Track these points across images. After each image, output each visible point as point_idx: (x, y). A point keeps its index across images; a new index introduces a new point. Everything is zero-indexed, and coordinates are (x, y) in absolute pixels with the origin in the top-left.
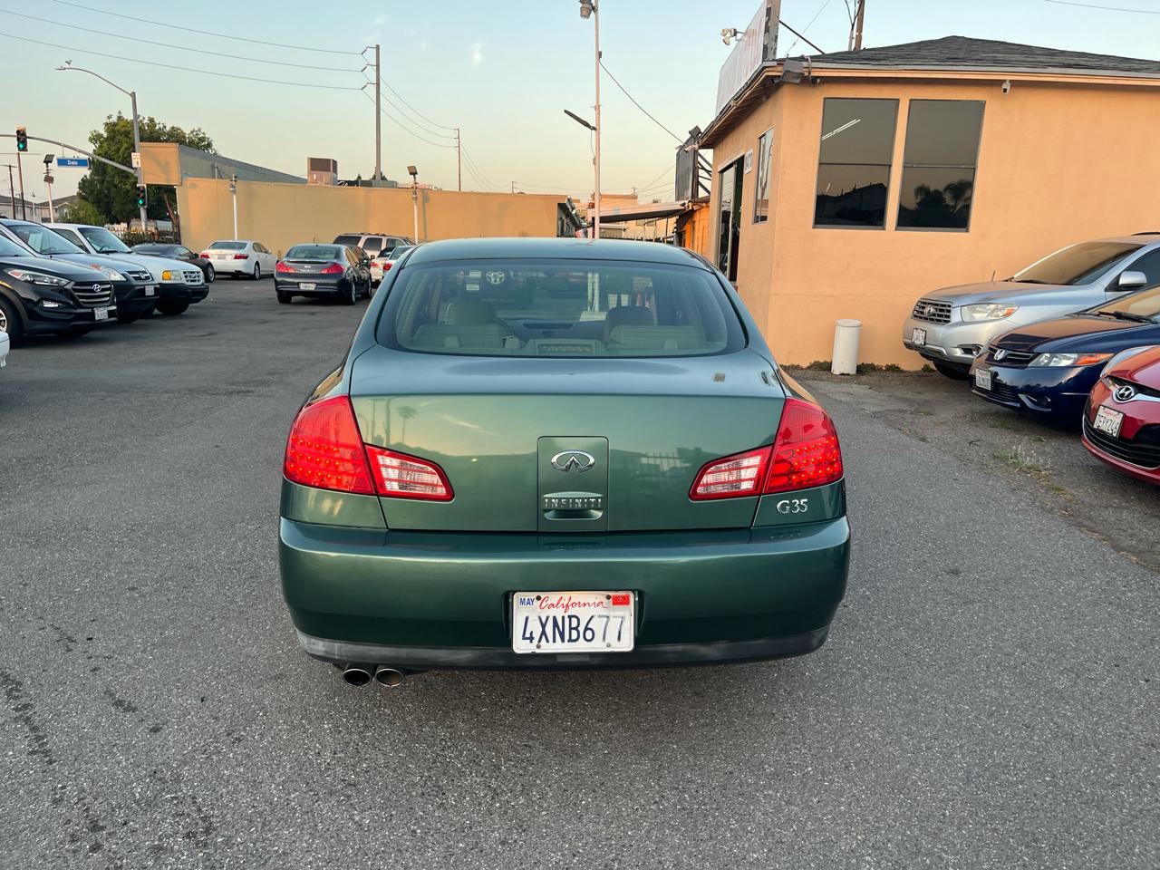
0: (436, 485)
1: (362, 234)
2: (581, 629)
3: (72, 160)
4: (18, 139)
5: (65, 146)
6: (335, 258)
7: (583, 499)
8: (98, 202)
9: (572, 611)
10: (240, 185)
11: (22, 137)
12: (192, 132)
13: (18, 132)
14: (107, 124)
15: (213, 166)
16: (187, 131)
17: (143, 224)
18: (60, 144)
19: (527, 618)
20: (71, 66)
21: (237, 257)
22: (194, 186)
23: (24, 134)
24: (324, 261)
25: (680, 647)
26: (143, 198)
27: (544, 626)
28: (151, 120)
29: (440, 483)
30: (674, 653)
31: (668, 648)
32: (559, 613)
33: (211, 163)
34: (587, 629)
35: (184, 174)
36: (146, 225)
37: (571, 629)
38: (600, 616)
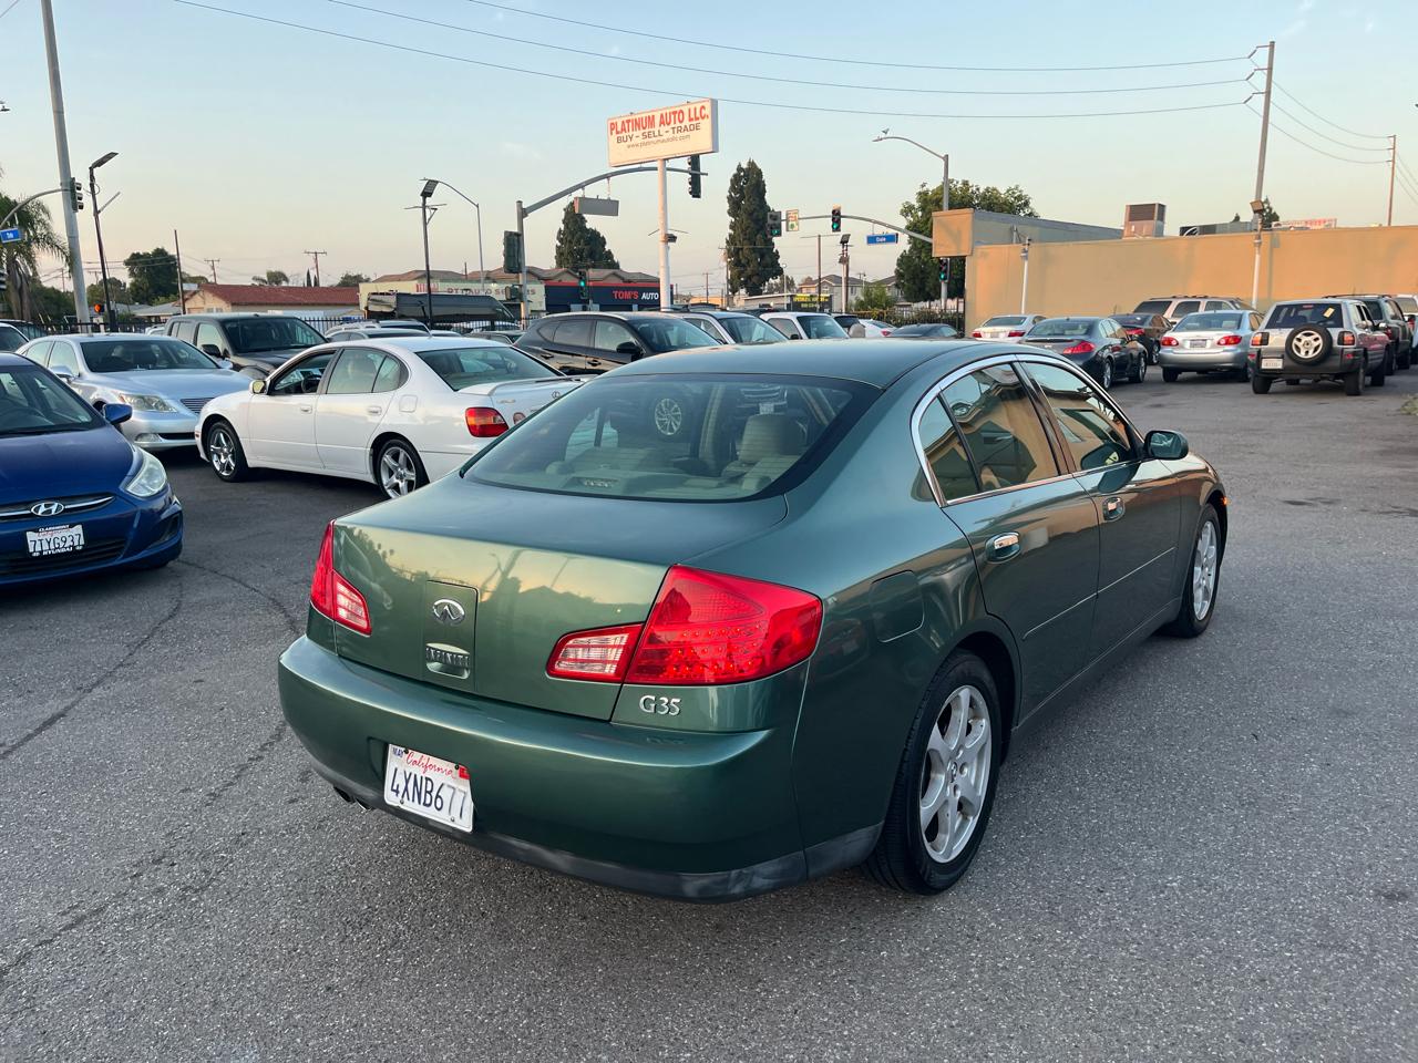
0: (360, 617)
1: (1174, 297)
2: (434, 794)
3: (880, 237)
4: (833, 220)
5: (876, 222)
6: (1085, 334)
7: (453, 653)
8: (914, 278)
9: (428, 775)
10: (1034, 249)
11: (836, 216)
12: (1008, 191)
13: (833, 212)
14: (920, 193)
15: (1011, 230)
16: (1002, 190)
17: (943, 300)
18: (870, 221)
19: (396, 770)
20: (888, 135)
21: (1011, 335)
22: (984, 255)
23: (839, 214)
24: (1069, 338)
25: (526, 846)
26: (945, 272)
27: (407, 781)
28: (966, 183)
29: (364, 616)
30: (523, 850)
31: (514, 842)
32: (418, 771)
33: (1010, 225)
34: (438, 796)
35: (976, 241)
36: (946, 301)
37: (426, 792)
38: (449, 786)
